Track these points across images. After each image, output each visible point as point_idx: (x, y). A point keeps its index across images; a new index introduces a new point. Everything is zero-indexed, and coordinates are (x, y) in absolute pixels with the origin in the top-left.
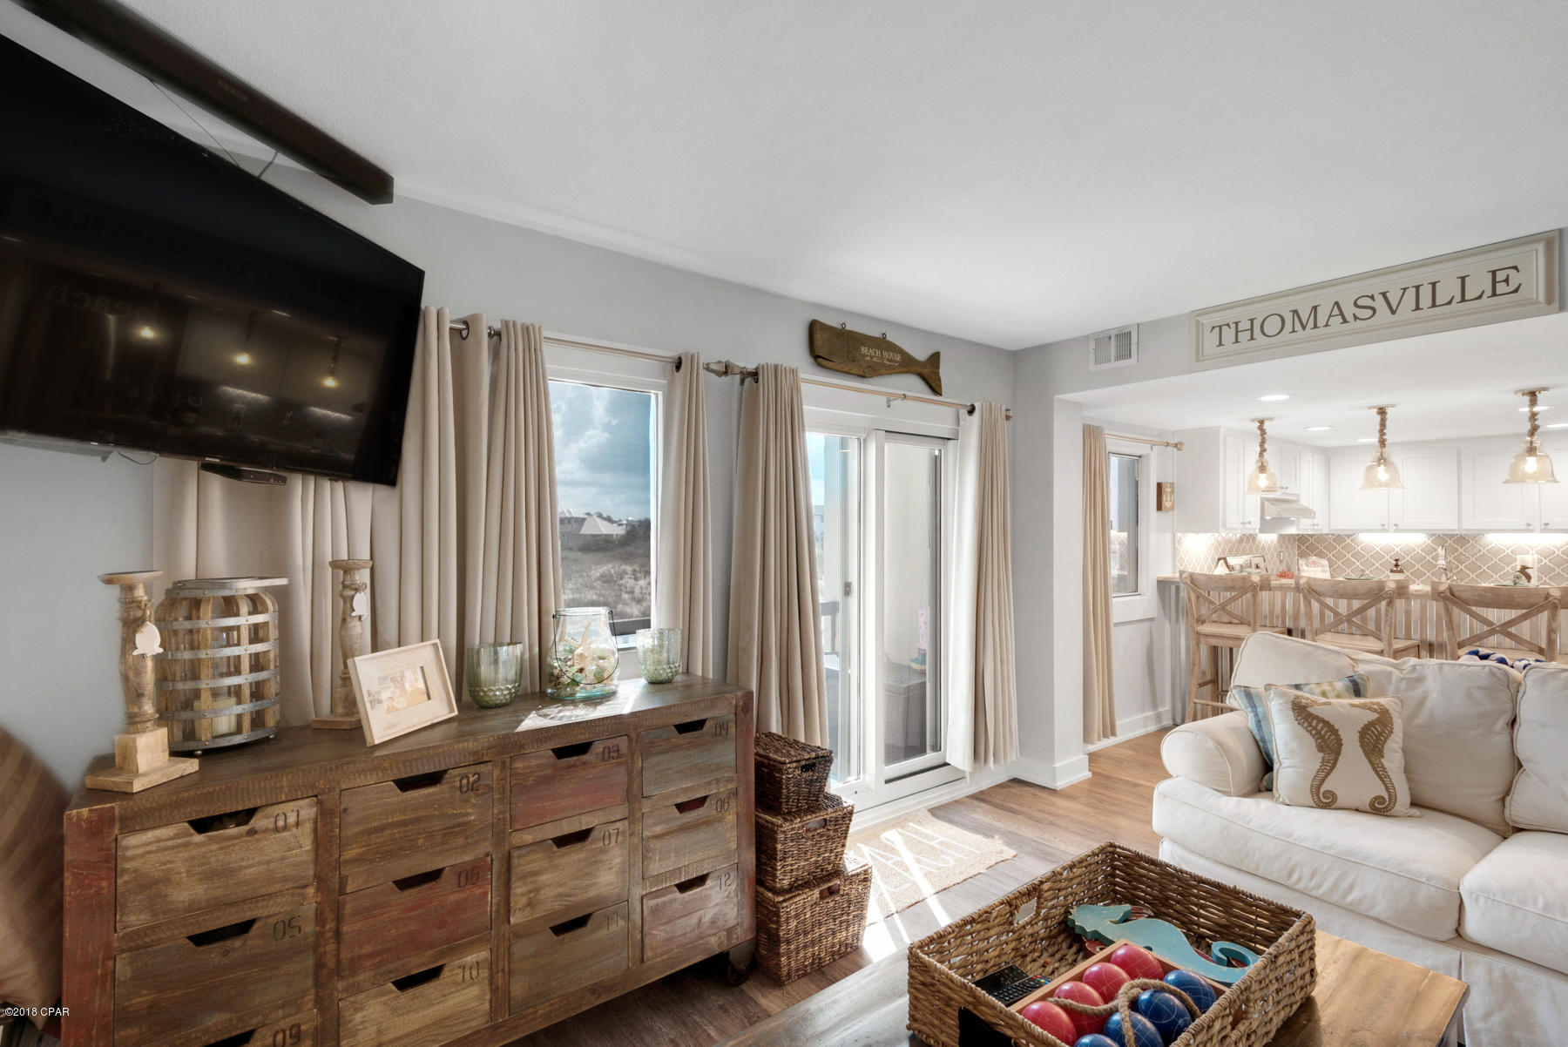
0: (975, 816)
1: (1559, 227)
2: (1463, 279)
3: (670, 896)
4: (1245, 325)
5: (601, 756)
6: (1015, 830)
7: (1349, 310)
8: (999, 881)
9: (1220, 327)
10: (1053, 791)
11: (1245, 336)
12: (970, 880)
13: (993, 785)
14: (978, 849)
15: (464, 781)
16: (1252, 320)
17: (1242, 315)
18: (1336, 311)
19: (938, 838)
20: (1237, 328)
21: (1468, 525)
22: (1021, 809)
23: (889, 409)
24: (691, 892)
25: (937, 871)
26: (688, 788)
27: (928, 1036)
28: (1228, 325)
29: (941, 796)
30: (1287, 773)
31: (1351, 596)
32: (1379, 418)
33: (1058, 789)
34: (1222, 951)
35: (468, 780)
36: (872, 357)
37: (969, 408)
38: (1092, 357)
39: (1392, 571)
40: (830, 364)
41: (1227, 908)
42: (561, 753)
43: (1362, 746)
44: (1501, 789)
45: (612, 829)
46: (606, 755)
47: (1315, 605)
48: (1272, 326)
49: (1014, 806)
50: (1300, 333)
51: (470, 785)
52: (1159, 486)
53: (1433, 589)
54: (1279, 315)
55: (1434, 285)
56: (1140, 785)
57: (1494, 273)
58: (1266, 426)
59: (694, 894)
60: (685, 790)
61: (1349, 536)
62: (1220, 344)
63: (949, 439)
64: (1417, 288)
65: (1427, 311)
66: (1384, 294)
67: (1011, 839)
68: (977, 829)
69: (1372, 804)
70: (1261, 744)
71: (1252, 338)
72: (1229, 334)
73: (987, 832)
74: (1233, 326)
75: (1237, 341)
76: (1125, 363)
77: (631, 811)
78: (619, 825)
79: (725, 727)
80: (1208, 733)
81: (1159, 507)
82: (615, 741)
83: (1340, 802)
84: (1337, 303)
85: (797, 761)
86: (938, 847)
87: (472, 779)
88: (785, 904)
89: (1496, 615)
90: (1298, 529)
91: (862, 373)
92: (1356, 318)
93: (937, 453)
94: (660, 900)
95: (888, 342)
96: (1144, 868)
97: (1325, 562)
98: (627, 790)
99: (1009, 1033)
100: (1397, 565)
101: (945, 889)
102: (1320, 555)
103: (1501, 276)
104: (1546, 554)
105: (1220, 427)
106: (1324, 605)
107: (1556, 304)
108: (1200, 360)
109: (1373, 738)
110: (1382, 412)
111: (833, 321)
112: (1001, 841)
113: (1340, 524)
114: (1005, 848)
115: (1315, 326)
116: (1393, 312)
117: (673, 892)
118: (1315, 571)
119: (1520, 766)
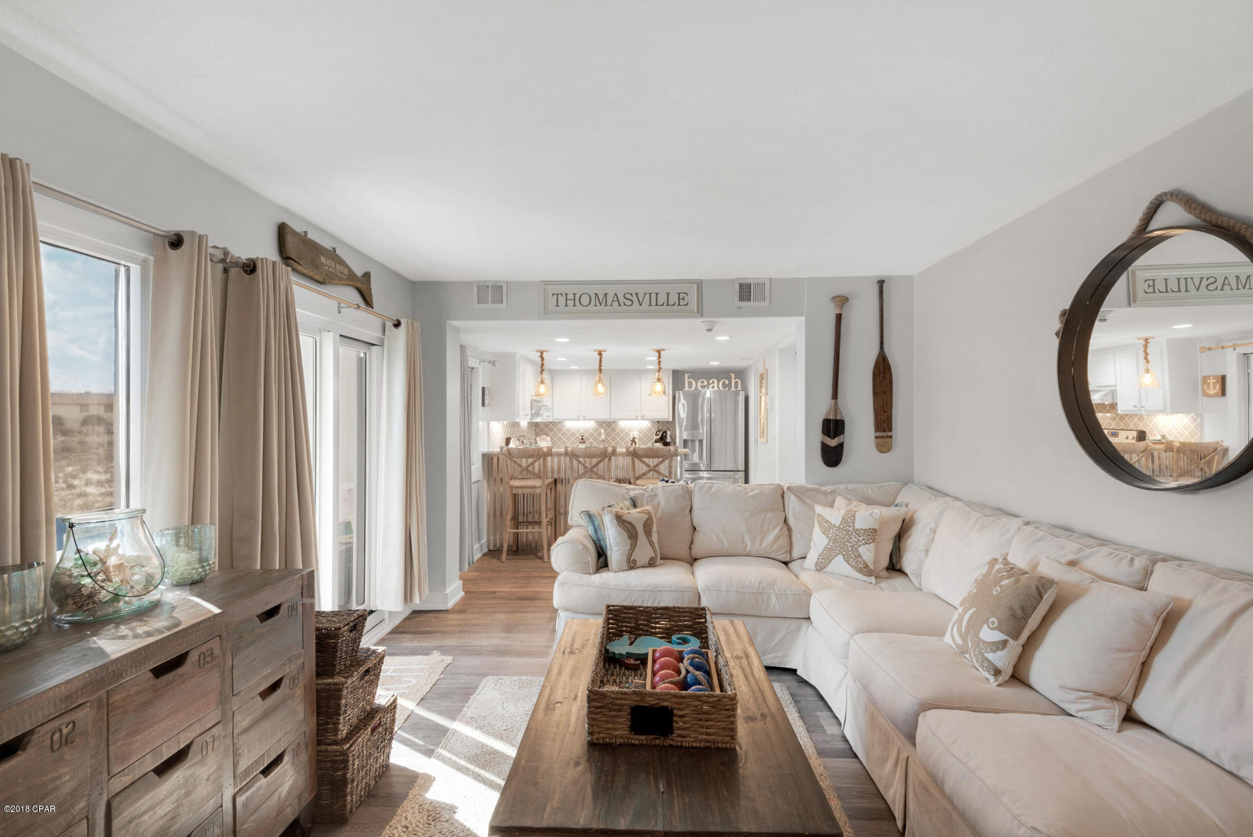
0: (403, 645)
1: (701, 278)
2: (668, 294)
3: (259, 783)
4: (570, 296)
5: (197, 664)
6: (441, 644)
7: (622, 300)
8: (454, 679)
9: (557, 295)
10: (446, 611)
11: (570, 303)
12: (434, 686)
13: (401, 620)
14: (425, 665)
15: (57, 736)
16: (574, 294)
17: (570, 290)
18: (615, 299)
19: (389, 669)
20: (566, 297)
21: (614, 417)
22: (434, 629)
23: (340, 315)
24: (273, 774)
25: (408, 690)
26: (269, 673)
27: (604, 739)
28: (561, 294)
29: (372, 638)
30: (615, 554)
31: (591, 456)
32: (599, 357)
33: (449, 609)
34: (678, 639)
35: (61, 734)
36: (329, 267)
37: (396, 322)
38: (475, 298)
39: (580, 443)
40: (299, 268)
41: (670, 619)
42: (159, 672)
43: (645, 533)
44: (689, 542)
45: (207, 737)
46: (202, 661)
47: (575, 462)
48: (585, 300)
49: (427, 629)
50: (599, 308)
51: (64, 739)
52: (483, 389)
53: (627, 450)
54: (589, 296)
55: (657, 294)
56: (496, 592)
57: (679, 294)
58: (545, 355)
59: (275, 774)
60: (266, 677)
61: (560, 423)
62: (557, 306)
63: (373, 345)
64: (650, 294)
65: (654, 307)
66: (636, 294)
67: (444, 651)
68: (413, 652)
69: (649, 563)
70: (597, 542)
71: (574, 305)
72: (562, 300)
73: (426, 652)
74: (564, 296)
75: (566, 305)
76: (499, 306)
77: (224, 714)
78: (214, 731)
79: (295, 608)
80: (571, 542)
81: (483, 404)
82: (209, 645)
83: (638, 564)
84: (616, 294)
85: (348, 624)
86: (394, 674)
87: (65, 731)
88: (352, 749)
89: (652, 462)
90: (542, 419)
91: (321, 280)
92: (624, 304)
93: (362, 355)
94: (249, 793)
95: (337, 256)
96: (626, 613)
97: (549, 438)
98: (220, 692)
99: (666, 704)
100: (582, 439)
101: (422, 699)
102: (546, 434)
103: (682, 296)
104: (641, 431)
105: (516, 353)
106: (579, 462)
107: (700, 314)
108: (546, 313)
109: (648, 526)
110: (600, 354)
111: (298, 227)
112: (439, 654)
113: (556, 416)
114: (443, 657)
115: (606, 305)
116: (641, 305)
117: (258, 780)
118: (544, 443)
119: (695, 529)
